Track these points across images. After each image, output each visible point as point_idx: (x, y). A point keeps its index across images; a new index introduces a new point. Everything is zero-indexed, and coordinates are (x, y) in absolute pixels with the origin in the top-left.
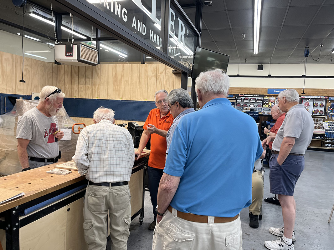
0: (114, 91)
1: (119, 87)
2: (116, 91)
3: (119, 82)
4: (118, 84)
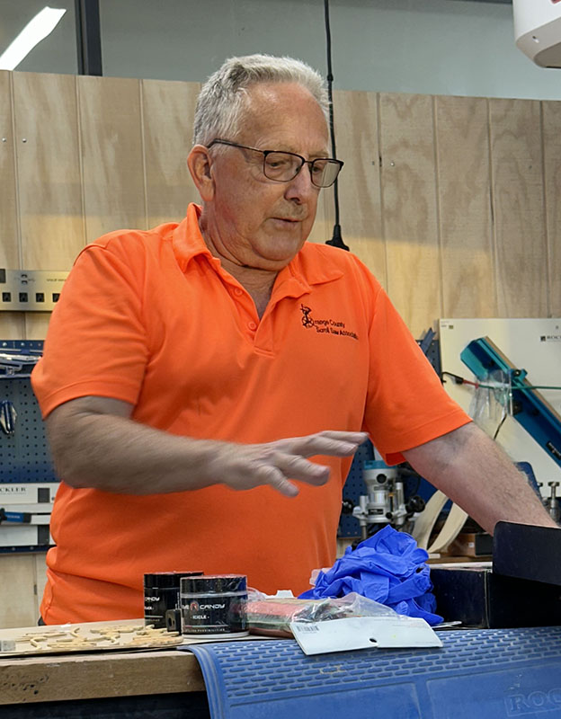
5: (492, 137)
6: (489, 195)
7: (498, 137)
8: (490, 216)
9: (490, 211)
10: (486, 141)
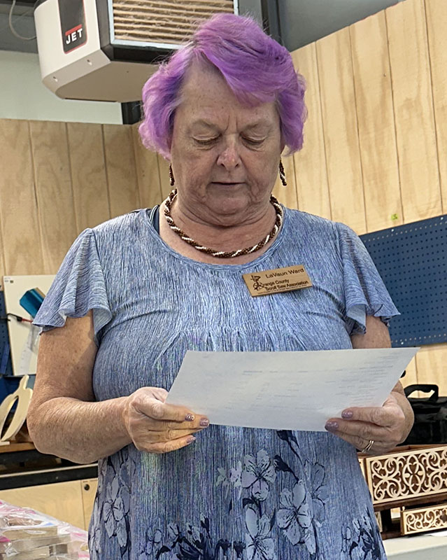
0: (359, 187)
1: (379, 154)
2: (366, 183)
3: (375, 125)
4: (372, 135)
5: (33, 148)
6: (33, 189)
7: (37, 148)
8: (35, 203)
9: (35, 200)
10: (29, 151)
